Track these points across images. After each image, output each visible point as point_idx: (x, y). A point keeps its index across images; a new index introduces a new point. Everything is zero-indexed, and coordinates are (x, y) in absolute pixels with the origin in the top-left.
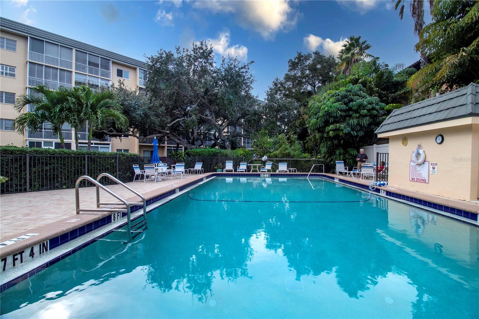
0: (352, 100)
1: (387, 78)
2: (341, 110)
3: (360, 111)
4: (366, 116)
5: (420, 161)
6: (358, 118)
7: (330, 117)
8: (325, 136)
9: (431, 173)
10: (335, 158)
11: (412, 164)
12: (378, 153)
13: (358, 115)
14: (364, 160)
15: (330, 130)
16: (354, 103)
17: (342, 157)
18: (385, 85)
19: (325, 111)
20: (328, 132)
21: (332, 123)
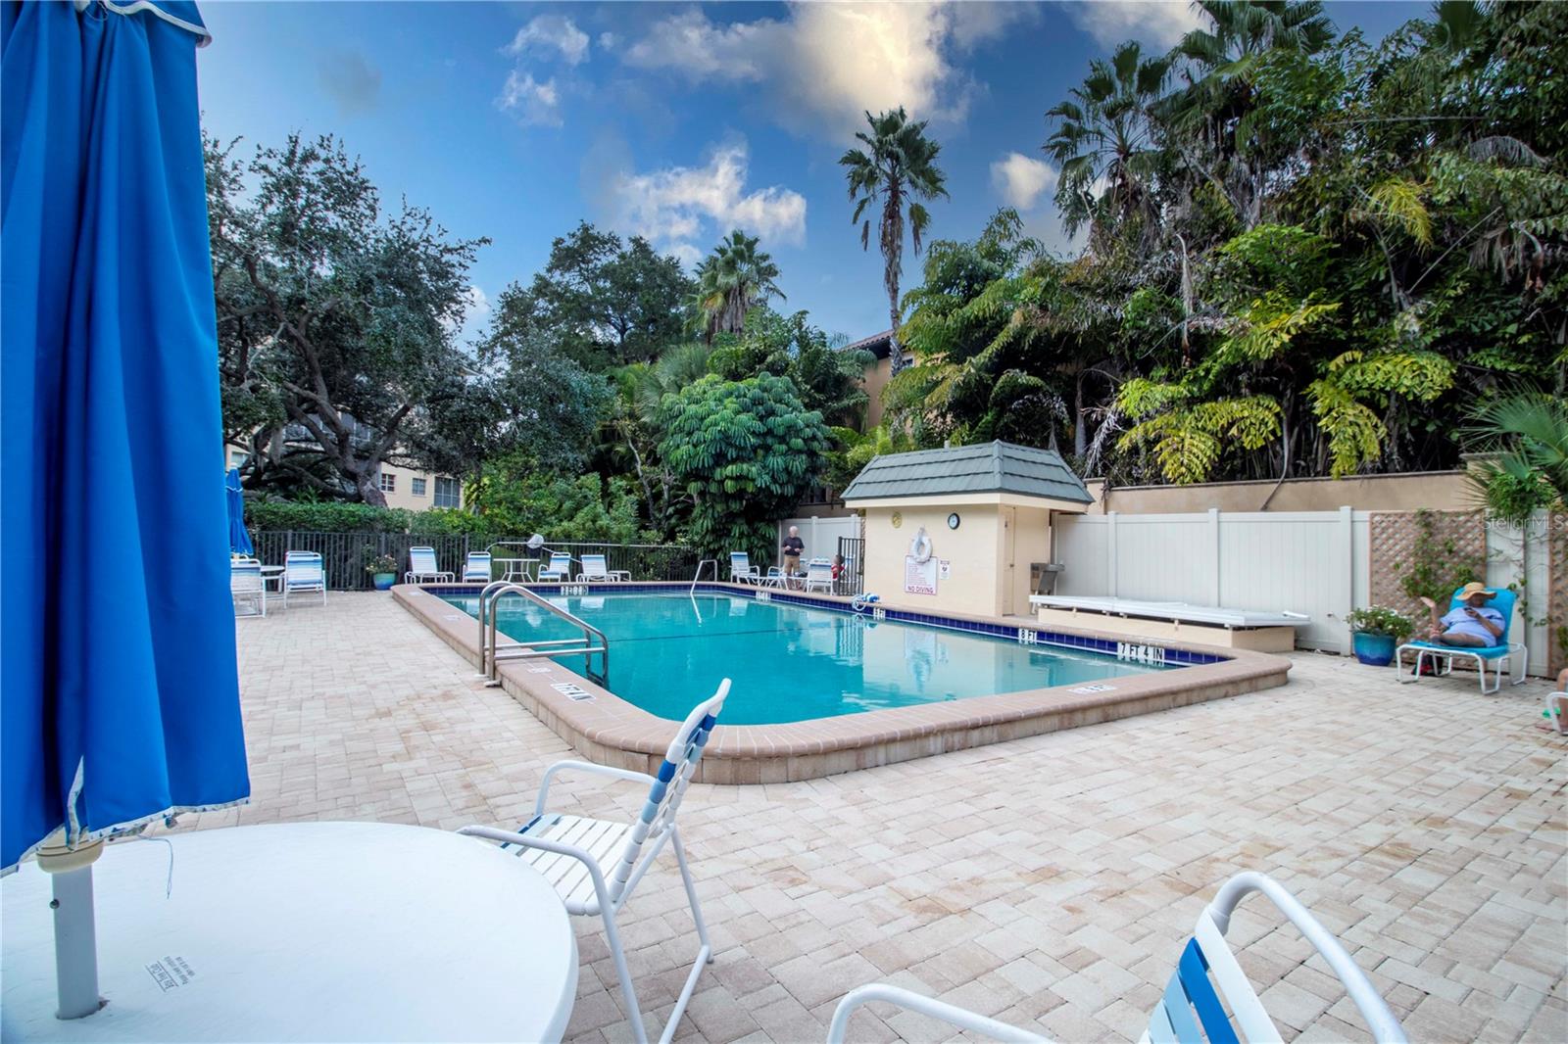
0: (772, 413)
1: (825, 364)
2: (754, 433)
3: (791, 438)
4: (800, 452)
5: (924, 556)
6: (784, 454)
7: (729, 444)
8: (712, 491)
9: (940, 577)
10: (730, 544)
11: (909, 560)
12: (841, 539)
13: (784, 447)
14: (797, 550)
15: (727, 477)
16: (779, 419)
17: (744, 541)
18: (819, 378)
19: (720, 431)
20: (721, 482)
21: (733, 461)
